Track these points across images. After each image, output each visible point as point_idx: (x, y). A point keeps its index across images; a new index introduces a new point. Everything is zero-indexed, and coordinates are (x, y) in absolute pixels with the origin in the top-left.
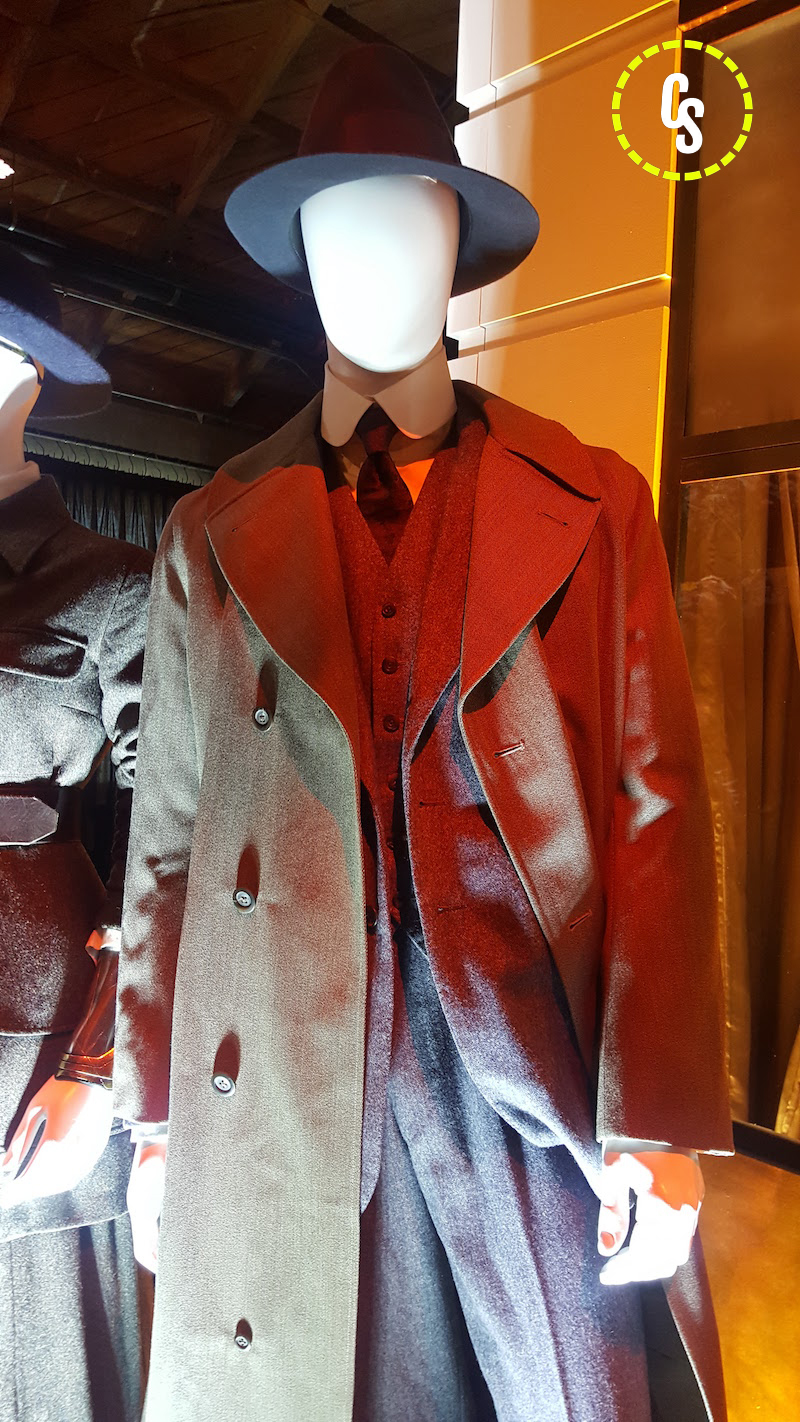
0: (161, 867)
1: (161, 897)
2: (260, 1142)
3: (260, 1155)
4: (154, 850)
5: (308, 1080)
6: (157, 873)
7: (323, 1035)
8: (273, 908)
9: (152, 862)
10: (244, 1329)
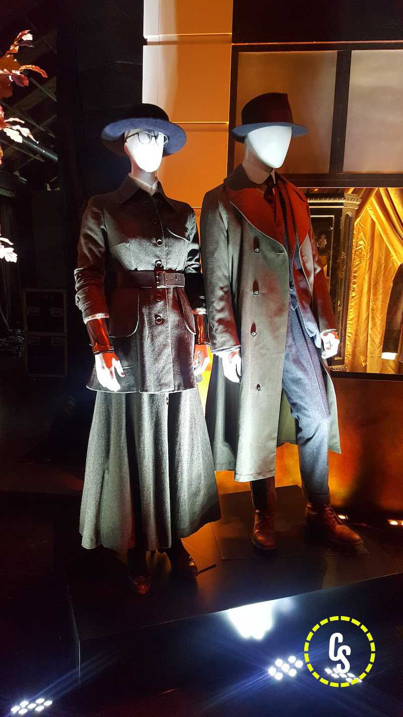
0: (224, 289)
1: (226, 296)
2: (261, 345)
3: (261, 348)
4: (221, 285)
5: (274, 329)
6: (224, 291)
7: (277, 319)
8: (263, 294)
9: (222, 288)
10: (258, 386)
